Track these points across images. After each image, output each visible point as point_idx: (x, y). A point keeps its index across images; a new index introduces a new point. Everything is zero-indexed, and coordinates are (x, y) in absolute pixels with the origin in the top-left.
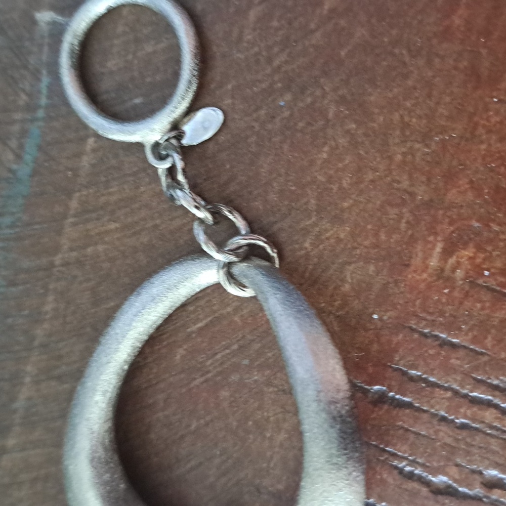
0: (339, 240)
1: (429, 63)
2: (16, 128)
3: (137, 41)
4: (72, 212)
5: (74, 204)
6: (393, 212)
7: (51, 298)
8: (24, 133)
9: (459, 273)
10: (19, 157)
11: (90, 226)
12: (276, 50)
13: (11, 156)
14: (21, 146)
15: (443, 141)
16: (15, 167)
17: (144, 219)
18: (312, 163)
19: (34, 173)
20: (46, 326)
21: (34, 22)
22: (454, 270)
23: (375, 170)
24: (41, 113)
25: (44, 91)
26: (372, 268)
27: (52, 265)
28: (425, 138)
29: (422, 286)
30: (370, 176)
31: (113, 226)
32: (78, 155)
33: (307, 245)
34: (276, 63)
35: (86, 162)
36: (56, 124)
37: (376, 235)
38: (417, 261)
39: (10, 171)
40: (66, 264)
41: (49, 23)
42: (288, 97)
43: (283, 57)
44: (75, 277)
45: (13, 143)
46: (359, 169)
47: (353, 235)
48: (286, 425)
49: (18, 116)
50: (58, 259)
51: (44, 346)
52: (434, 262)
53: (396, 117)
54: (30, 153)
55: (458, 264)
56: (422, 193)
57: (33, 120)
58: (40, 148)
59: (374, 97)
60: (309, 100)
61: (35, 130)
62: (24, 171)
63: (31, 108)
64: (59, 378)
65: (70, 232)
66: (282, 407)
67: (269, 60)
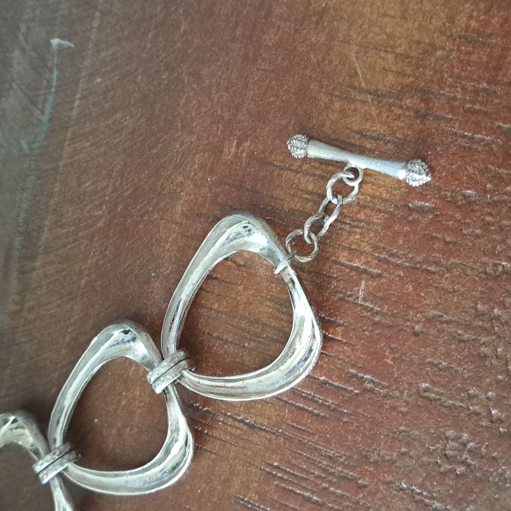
0: (192, 143)
1: (227, 53)
2: (42, 98)
3: (98, 51)
4: (68, 139)
5: (69, 135)
6: (214, 127)
7: (57, 185)
8: (45, 100)
9: (244, 155)
10: (43, 113)
11: (76, 145)
12: (161, 52)
13: (38, 112)
14: (44, 107)
15: (235, 91)
16: (41, 118)
17: (101, 139)
18: (178, 105)
19: (50, 120)
20: (56, 199)
21: (50, 44)
22: (242, 153)
23: (206, 107)
24: (53, 90)
25: (55, 78)
26: (206, 155)
27: (58, 167)
28: (227, 89)
29: (229, 163)
30: (204, 110)
31: (88, 144)
32: (72, 109)
33: (177, 146)
34: (161, 57)
35: (75, 112)
36: (60, 94)
37: (208, 139)
38: (226, 150)
39: (38, 120)
40: (65, 166)
41: (57, 45)
42: (167, 74)
43: (164, 54)
44: (70, 172)
45: (40, 106)
46: (199, 107)
47: (198, 139)
48: (171, 239)
49: (43, 92)
50: (61, 164)
51: (55, 210)
52: (233, 150)
53: (214, 80)
54: (48, 110)
55: (243, 151)
56: (227, 116)
57: (50, 93)
58: (53, 107)
59: (205, 72)
60: (176, 74)
61: (51, 99)
62: (45, 119)
63: (48, 87)
64: (62, 227)
65: (67, 149)
66: (169, 230)
67: (158, 57)
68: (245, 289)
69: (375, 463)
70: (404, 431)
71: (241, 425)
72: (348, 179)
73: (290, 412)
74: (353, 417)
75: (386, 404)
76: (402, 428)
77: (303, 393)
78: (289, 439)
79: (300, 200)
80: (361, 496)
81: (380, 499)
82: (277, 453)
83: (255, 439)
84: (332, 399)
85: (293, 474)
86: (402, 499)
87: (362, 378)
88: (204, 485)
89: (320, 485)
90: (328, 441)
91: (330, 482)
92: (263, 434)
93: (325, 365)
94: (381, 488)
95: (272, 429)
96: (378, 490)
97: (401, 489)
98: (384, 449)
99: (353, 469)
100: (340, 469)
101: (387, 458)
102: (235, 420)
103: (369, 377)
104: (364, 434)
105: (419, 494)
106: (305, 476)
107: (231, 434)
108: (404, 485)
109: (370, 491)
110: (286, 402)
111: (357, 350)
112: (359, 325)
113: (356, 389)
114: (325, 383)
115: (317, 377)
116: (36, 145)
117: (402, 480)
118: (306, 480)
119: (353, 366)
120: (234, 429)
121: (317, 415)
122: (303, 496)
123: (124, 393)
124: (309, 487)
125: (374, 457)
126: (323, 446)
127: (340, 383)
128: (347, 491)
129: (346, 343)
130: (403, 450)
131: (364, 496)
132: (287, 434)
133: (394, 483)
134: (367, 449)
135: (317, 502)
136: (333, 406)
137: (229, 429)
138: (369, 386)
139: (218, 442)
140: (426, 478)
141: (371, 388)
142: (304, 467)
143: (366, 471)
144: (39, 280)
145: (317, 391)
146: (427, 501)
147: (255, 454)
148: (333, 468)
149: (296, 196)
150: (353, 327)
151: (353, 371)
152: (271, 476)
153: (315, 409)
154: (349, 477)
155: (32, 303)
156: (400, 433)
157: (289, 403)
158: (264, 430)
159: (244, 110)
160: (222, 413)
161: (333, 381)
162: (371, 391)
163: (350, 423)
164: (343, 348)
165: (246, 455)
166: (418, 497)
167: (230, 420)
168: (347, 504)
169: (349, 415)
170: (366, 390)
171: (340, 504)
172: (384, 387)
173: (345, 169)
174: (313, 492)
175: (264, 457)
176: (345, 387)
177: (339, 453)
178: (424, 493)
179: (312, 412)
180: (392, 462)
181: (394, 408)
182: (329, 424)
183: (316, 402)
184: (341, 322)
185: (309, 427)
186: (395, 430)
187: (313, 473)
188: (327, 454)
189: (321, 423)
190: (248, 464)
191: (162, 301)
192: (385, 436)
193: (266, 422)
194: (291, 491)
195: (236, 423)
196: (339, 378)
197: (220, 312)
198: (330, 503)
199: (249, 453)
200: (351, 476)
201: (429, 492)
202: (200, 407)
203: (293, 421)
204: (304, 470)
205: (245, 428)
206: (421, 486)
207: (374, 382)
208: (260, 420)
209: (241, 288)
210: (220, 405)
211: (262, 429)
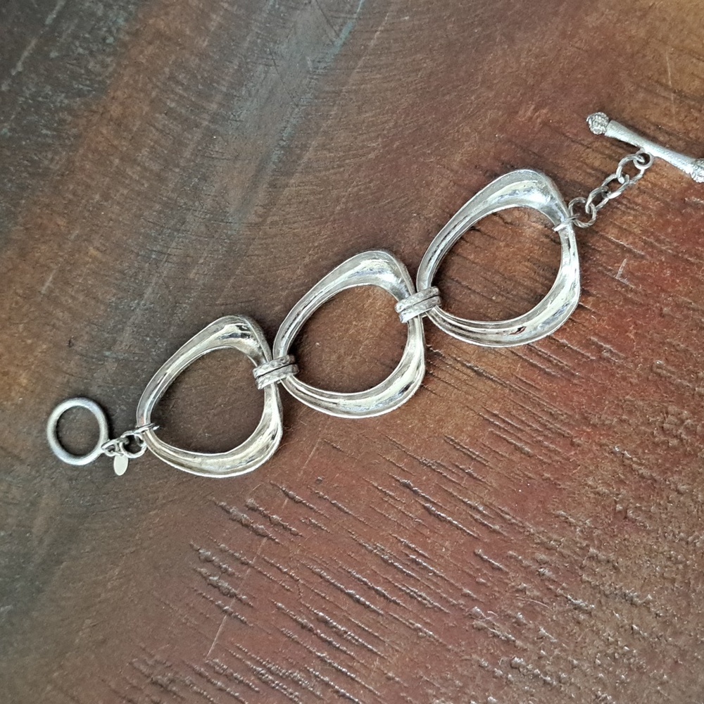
0: (488, 98)
1: (546, 24)
2: (340, 21)
4: (359, 66)
5: (360, 63)
6: (515, 89)
7: (335, 108)
8: (344, 24)
9: (539, 120)
10: (338, 35)
11: (366, 74)
12: (479, 6)
13: (334, 34)
14: (340, 30)
15: (545, 60)
16: (334, 39)
17: (395, 75)
18: (484, 60)
19: (344, 44)
20: (329, 122)
22: (537, 119)
23: (512, 68)
24: (355, 16)
25: (360, 6)
26: (500, 113)
27: (341, 91)
28: (537, 57)
29: (521, 124)
30: (510, 70)
31: (378, 76)
32: (370, 39)
33: (473, 98)
34: (478, 12)
35: (372, 43)
36: (362, 22)
37: (506, 98)
38: (521, 113)
39: (331, 41)
40: (348, 92)
42: (480, 29)
43: (482, 10)
44: (351, 99)
45: (337, 28)
46: (505, 66)
47: (495, 96)
48: (442, 185)
49: (343, 15)
50: (344, 89)
51: (325, 132)
52: (529, 114)
53: (527, 45)
54: (345, 33)
55: (537, 117)
56: (530, 81)
57: (350, 18)
58: (350, 32)
59: (519, 35)
60: (489, 31)
61: (350, 24)
62: (339, 42)
63: (351, 12)
64: (329, 151)
65: (355, 76)
66: (442, 176)
67: (475, 11)
68: (507, 245)
69: (594, 426)
70: (629, 401)
71: (469, 371)
72: (638, 162)
73: (522, 367)
74: (584, 380)
75: (618, 374)
76: (628, 397)
77: (540, 351)
78: (515, 392)
79: (584, 174)
80: (573, 453)
81: (592, 459)
82: (499, 403)
83: (480, 386)
84: (567, 361)
85: (509, 424)
86: (612, 461)
87: (602, 346)
88: (416, 422)
89: (535, 438)
90: (553, 398)
91: (546, 436)
92: (490, 382)
93: (568, 330)
94: (594, 448)
95: (499, 379)
96: (590, 450)
97: (612, 452)
98: (606, 413)
99: (572, 428)
100: (559, 426)
101: (607, 422)
102: (464, 365)
103: (608, 346)
104: (590, 397)
105: (628, 459)
106: (522, 428)
107: (457, 378)
108: (616, 449)
109: (583, 450)
110: (520, 357)
111: (603, 321)
112: (611, 298)
113: (592, 356)
114: (564, 345)
115: (557, 338)
116: (323, 65)
117: (617, 443)
118: (522, 431)
119: (595, 334)
120: (461, 374)
121: (549, 374)
122: (515, 445)
123: (354, 323)
124: (523, 438)
125: (595, 420)
126: (546, 402)
127: (579, 348)
128: (561, 447)
129: (594, 313)
130: (624, 417)
131: (576, 453)
132: (514, 386)
133: (608, 446)
134: (589, 412)
135: (528, 452)
136: (566, 367)
137: (456, 373)
138: (606, 354)
139: (442, 384)
140: (639, 446)
141: (607, 357)
142: (524, 419)
143: (584, 431)
144: (290, 197)
145: (554, 352)
146: (635, 466)
147: (476, 400)
148: (551, 424)
149: (581, 169)
150: (605, 299)
151: (595, 339)
152: (487, 422)
153: (548, 368)
154: (566, 435)
155: (276, 218)
156: (625, 401)
157: (523, 359)
158: (492, 379)
159: (550, 80)
160: (452, 357)
161: (572, 345)
162: (608, 360)
163: (580, 385)
164: (590, 316)
165: (467, 399)
166: (627, 462)
167: (459, 365)
168: (557, 458)
169: (579, 378)
170: (601, 358)
171: (550, 457)
172: (619, 358)
173: (638, 153)
174: (527, 443)
175: (485, 404)
176: (583, 352)
177: (561, 411)
178: (634, 459)
179: (543, 370)
180: (610, 427)
181: (624, 378)
182: (558, 384)
183: (550, 361)
184: (595, 292)
185: (538, 383)
186: (621, 398)
187: (531, 426)
188: (550, 410)
189: (552, 382)
190: (466, 408)
191: (417, 243)
192: (609, 402)
193: (495, 372)
194: (505, 439)
195: (464, 369)
196: (579, 343)
197: (475, 263)
198: (541, 456)
199: (471, 398)
200: (568, 434)
201: (639, 458)
202: (431, 349)
203: (523, 376)
204: (522, 422)
205: (472, 374)
206: (634, 452)
207: (611, 352)
208: (490, 370)
209: (502, 244)
210: (453, 350)
211: (489, 378)
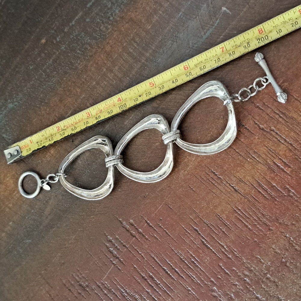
1: (295, 46)
2: (207, 28)
3: (241, 20)
8: (208, 30)
10: (205, 34)
13: (203, 33)
14: (206, 32)
15: (291, 62)
16: (203, 36)
19: (207, 38)
21: (221, 9)
24: (214, 27)
25: (217, 23)
28: (288, 60)
32: (218, 38)
36: (216, 30)
41: (224, 10)
45: (205, 31)
49: (209, 26)
53: (284, 54)
54: (208, 34)
56: (283, 70)
57: (212, 28)
58: (210, 34)
61: (211, 30)
62: (205, 37)
63: (212, 25)
68: (258, 138)
69: (280, 223)
70: (297, 216)
71: (232, 188)
73: (255, 191)
74: (280, 203)
75: (295, 204)
76: (297, 215)
77: (264, 186)
79: (298, 114)
80: (269, 233)
81: (276, 237)
82: (242, 204)
83: (235, 195)
84: (274, 193)
85: (244, 214)
86: (284, 240)
87: (290, 190)
88: (205, 204)
89: (254, 223)
90: (265, 208)
91: (258, 223)
92: (240, 195)
93: (277, 180)
94: (278, 233)
95: (244, 195)
96: (276, 234)
97: (285, 236)
98: (286, 219)
99: (270, 222)
100: (265, 220)
101: (286, 223)
102: (230, 185)
103: (293, 191)
104: (281, 211)
105: (292, 241)
106: (249, 217)
107: (226, 190)
108: (288, 235)
109: (273, 232)
110: (255, 187)
111: (293, 179)
112: (298, 171)
113: (285, 193)
114: (274, 186)
115: (272, 183)
116: (196, 45)
117: (288, 233)
118: (249, 218)
119: (289, 185)
120: (228, 189)
121: (266, 197)
122: (245, 224)
123: (188, 157)
124: (249, 222)
125: (281, 221)
126: (262, 209)
127: (280, 189)
128: (264, 229)
129: (290, 175)
130: (294, 223)
131: (270, 233)
132: (249, 199)
133: (284, 233)
134: (279, 217)
135: (250, 228)
136: (273, 196)
137: (226, 188)
138: (291, 194)
139: (219, 191)
140: (297, 236)
141: (292, 196)
142: (251, 214)
143: (275, 225)
144: (171, 99)
145: (269, 188)
146: (294, 245)
147: (232, 201)
148: (262, 218)
149: (297, 112)
150: (296, 171)
151: (288, 187)
152: (235, 212)
153: (265, 194)
154: (267, 224)
155: (164, 106)
156: (296, 216)
157: (256, 188)
158: (241, 194)
159: (291, 71)
160: (226, 181)
161: (278, 187)
162: (292, 197)
163: (277, 205)
164: (288, 176)
165: (228, 200)
166: (291, 242)
167: (228, 185)
168: (261, 233)
169: (278, 201)
170: (289, 196)
171: (259, 233)
172: (297, 197)
174: (250, 224)
175: (236, 204)
176: (282, 191)
177: (267, 214)
178: (294, 241)
179: (263, 195)
180: (287, 225)
181: (297, 206)
182: (268, 202)
183: (267, 192)
184: (292, 167)
185: (260, 200)
186: (294, 214)
187: (253, 217)
188: (263, 213)
189: (266, 201)
190: (227, 204)
191: (221, 129)
192: (289, 215)
193: (243, 191)
194: (241, 220)
195: (230, 187)
196: (281, 187)
197: (243, 143)
198: (255, 231)
199: (230, 200)
200: (268, 224)
201: (296, 242)
202: (218, 175)
203: (254, 195)
204: (250, 215)
205: (233, 190)
206: (294, 238)
207: (294, 194)
208: (241, 189)
209: (257, 137)
210: (227, 177)
211: (240, 193)
